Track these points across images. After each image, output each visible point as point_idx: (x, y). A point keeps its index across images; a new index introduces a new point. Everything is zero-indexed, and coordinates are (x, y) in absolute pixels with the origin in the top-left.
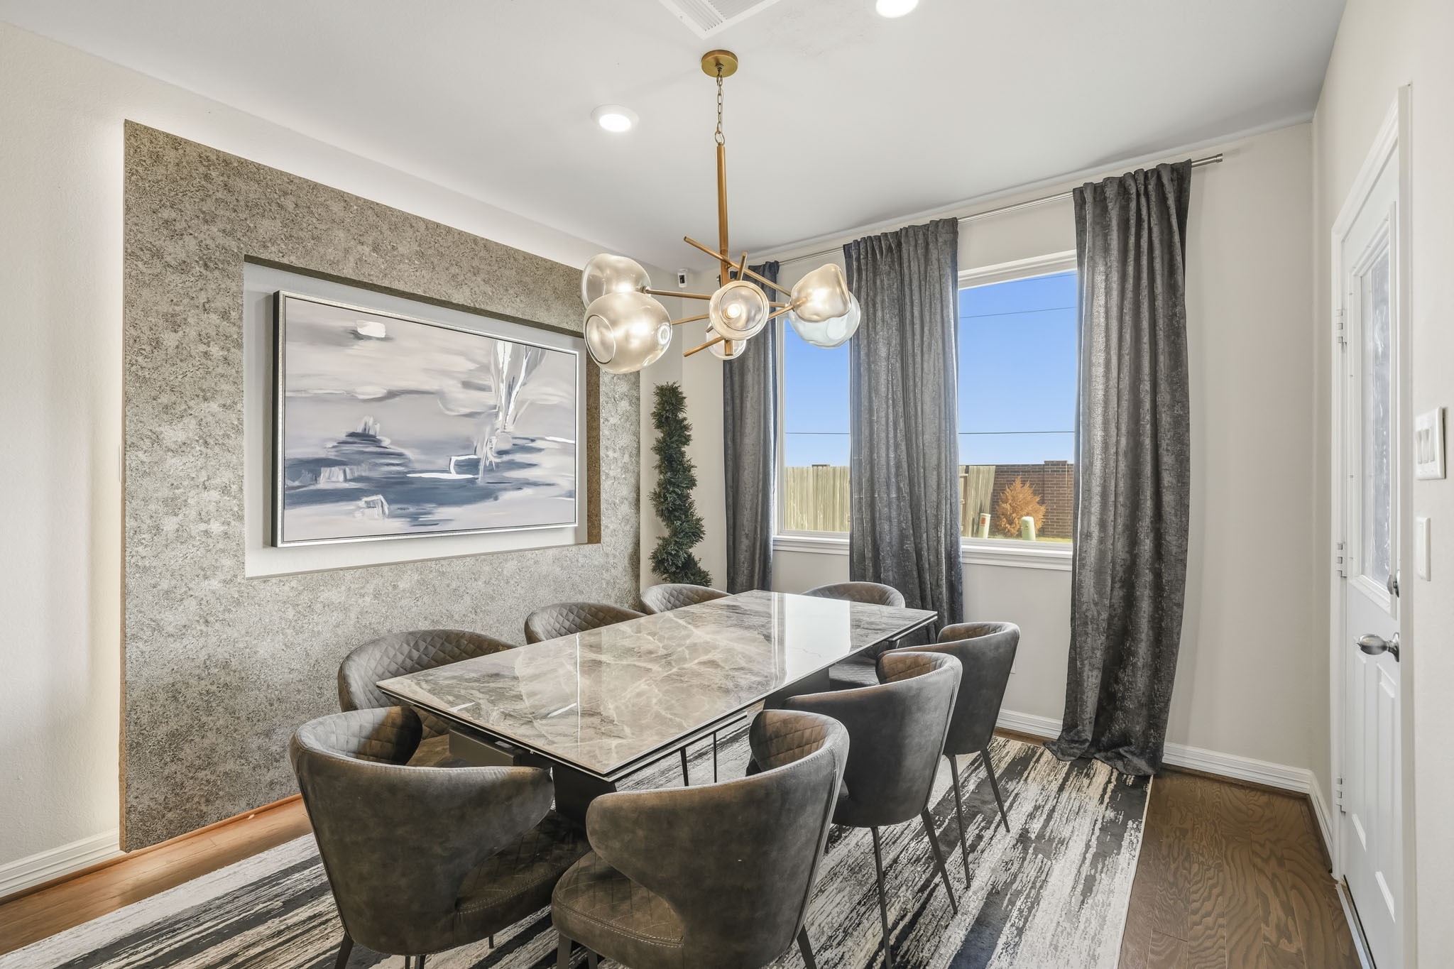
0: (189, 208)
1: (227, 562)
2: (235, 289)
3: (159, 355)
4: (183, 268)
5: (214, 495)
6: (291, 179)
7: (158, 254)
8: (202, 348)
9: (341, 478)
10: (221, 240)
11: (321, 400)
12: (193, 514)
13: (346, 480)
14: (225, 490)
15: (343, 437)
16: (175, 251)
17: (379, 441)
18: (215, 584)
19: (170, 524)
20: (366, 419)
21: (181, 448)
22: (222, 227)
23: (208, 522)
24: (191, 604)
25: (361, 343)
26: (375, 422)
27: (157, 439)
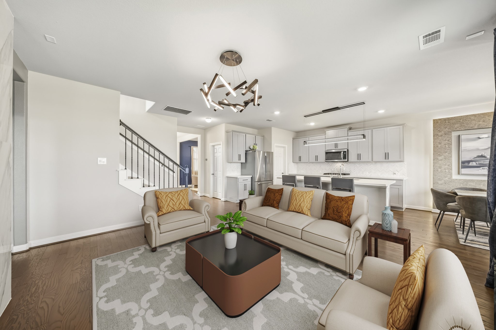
0: (442, 127)
1: (449, 176)
2: (450, 136)
3: (438, 148)
4: (441, 136)
5: (447, 166)
6: (461, 117)
7: (437, 135)
8: (445, 146)
9: (475, 164)
10: (448, 130)
11: (469, 151)
12: (443, 169)
13: (476, 164)
14: (449, 165)
15: (476, 156)
16: (440, 134)
17: (486, 157)
18: (447, 179)
19: (439, 170)
20: (482, 153)
21: (441, 160)
22: (448, 128)
23: (446, 170)
24: (443, 181)
25: (480, 139)
26: (485, 153)
27: (437, 159)
